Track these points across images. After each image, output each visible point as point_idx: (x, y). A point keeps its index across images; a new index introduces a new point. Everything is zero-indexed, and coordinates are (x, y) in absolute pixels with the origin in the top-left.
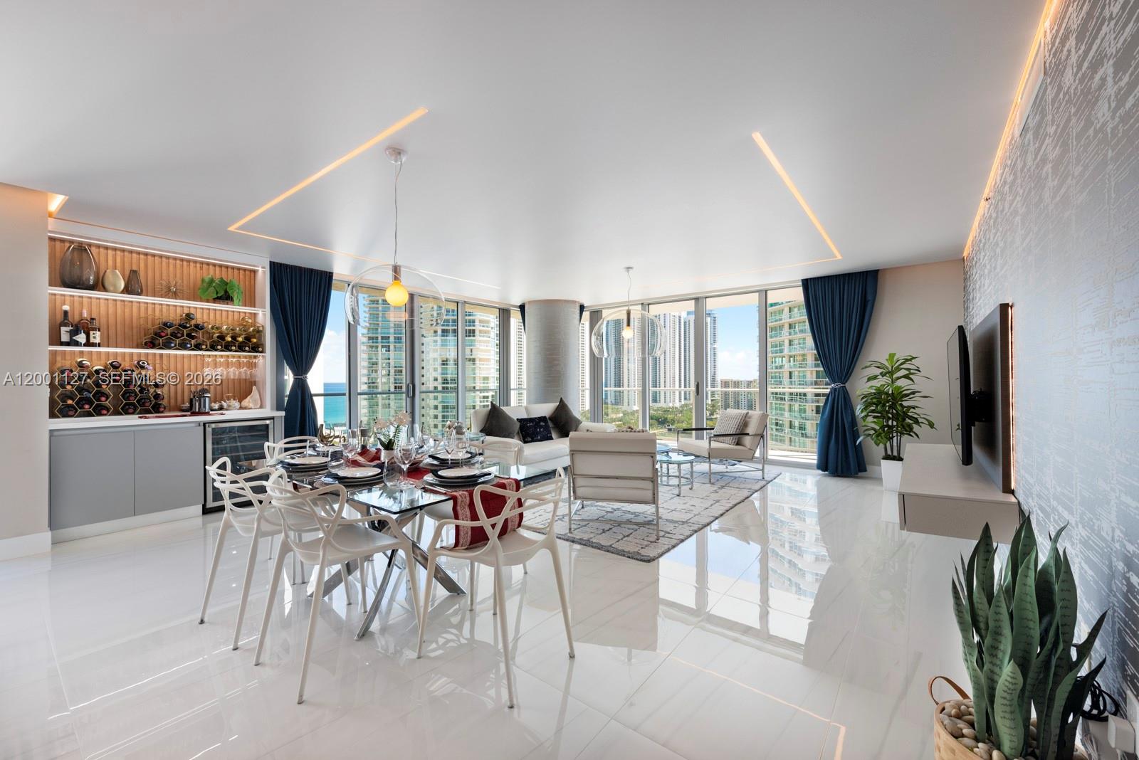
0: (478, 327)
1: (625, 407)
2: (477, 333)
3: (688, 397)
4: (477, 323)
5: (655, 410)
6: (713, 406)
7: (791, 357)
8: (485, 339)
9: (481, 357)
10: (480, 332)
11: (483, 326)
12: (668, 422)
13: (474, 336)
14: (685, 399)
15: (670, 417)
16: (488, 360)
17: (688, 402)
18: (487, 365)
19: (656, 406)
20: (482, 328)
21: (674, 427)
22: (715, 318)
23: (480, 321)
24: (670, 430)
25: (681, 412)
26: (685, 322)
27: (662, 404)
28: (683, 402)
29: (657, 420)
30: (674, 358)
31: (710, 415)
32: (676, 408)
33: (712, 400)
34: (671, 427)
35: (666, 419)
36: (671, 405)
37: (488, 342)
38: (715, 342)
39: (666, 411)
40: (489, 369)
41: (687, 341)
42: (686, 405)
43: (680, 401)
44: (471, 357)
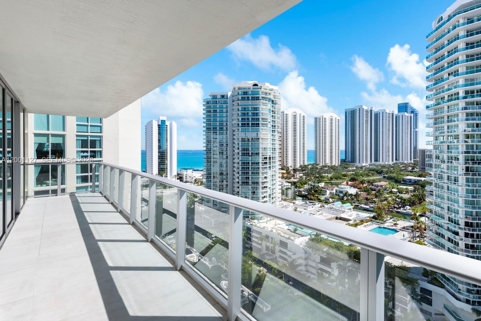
0: (261, 122)
1: (357, 164)
2: (260, 125)
3: (398, 159)
4: (260, 120)
5: (376, 166)
6: (415, 164)
7: (448, 136)
8: (265, 128)
9: (262, 137)
10: (262, 124)
11: (264, 121)
12: (384, 173)
13: (259, 126)
14: (396, 160)
15: (385, 170)
16: (267, 139)
17: (397, 162)
18: (266, 141)
19: (377, 163)
20: (263, 122)
21: (387, 175)
22: (417, 114)
23: (262, 119)
24: (384, 177)
25: (393, 167)
26: (396, 117)
27: (381, 162)
28: (395, 161)
29: (377, 172)
30: (389, 137)
31: (412, 169)
32: (390, 165)
33: (414, 161)
34: (385, 175)
35: (382, 171)
36: (387, 163)
37: (267, 129)
38: (416, 127)
39: (383, 167)
40: (267, 144)
41: (398, 127)
42: (396, 163)
43: (393, 161)
44: (257, 137)
